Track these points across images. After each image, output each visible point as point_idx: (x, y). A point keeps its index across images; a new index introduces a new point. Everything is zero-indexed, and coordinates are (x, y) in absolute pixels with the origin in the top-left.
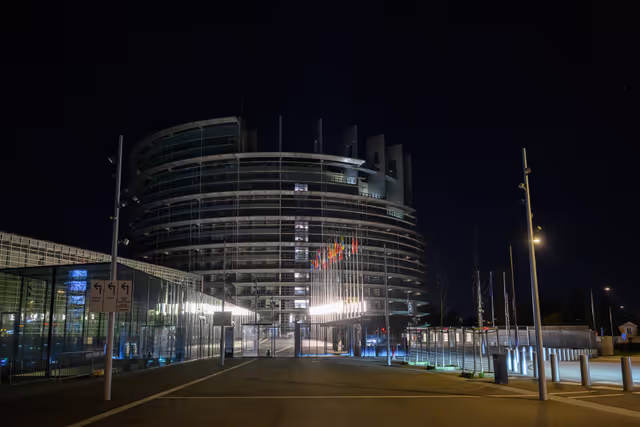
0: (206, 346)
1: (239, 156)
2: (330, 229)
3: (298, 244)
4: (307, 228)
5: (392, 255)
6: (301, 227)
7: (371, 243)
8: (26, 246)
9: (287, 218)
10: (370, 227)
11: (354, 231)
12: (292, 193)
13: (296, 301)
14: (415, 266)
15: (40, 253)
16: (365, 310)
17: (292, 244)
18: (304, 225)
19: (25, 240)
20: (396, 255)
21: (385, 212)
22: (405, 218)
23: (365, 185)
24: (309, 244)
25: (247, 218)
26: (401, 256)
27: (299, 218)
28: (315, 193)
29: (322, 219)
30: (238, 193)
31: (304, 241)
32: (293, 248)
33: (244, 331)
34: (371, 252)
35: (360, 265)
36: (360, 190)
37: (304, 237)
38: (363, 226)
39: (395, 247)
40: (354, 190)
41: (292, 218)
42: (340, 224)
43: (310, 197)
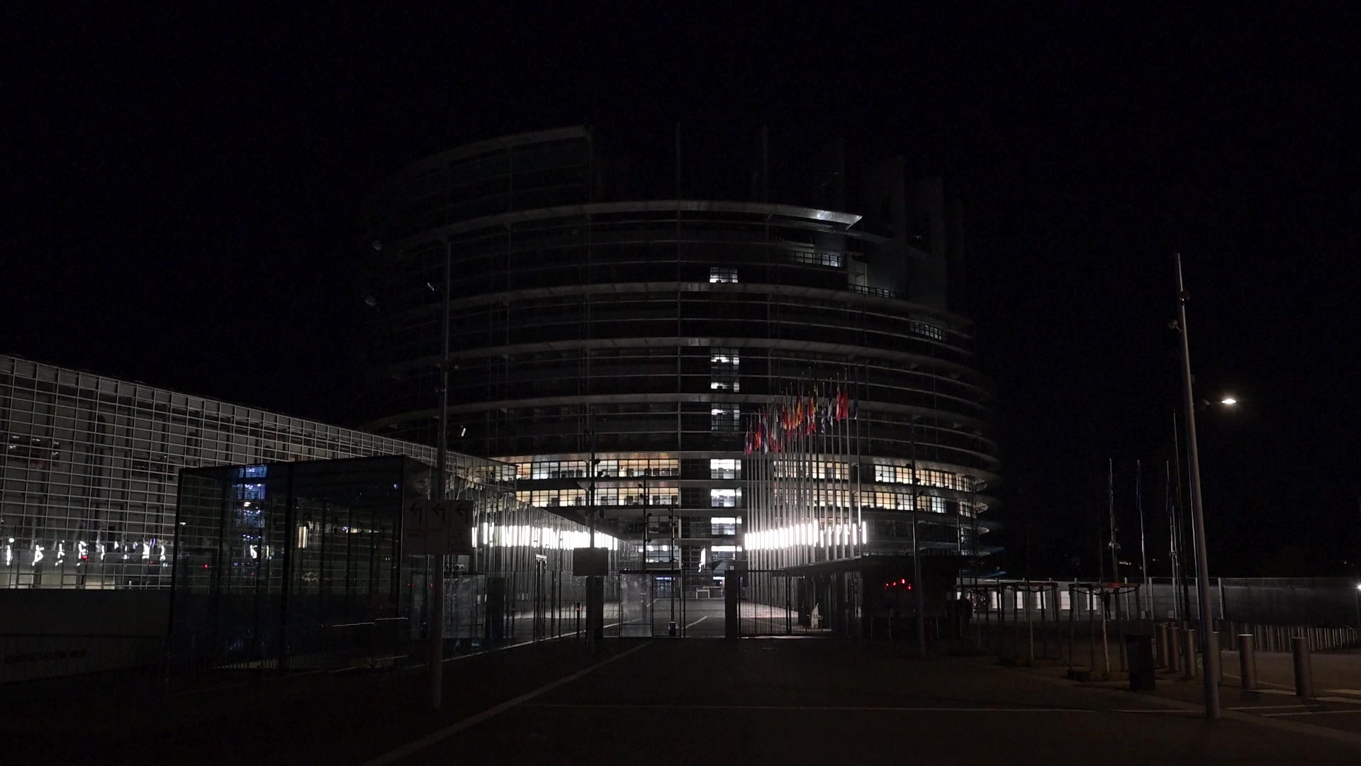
0: (548, 615)
1: (591, 208)
2: (786, 364)
3: (717, 397)
4: (736, 361)
5: (921, 421)
6: (724, 360)
7: (877, 395)
8: (163, 408)
9: (695, 342)
10: (873, 360)
11: (839, 368)
12: (704, 287)
13: (715, 521)
14: (973, 444)
15: (191, 422)
16: (865, 541)
17: (704, 398)
18: (730, 357)
19: (160, 395)
20: (929, 420)
21: (904, 327)
22: (950, 339)
23: (862, 267)
24: (742, 398)
25: (608, 343)
26: (941, 423)
27: (719, 341)
28: (752, 288)
29: (769, 343)
30: (588, 289)
31: (730, 391)
32: (708, 407)
33: (624, 586)
34: (876, 414)
35: (853, 442)
36: (852, 279)
37: (730, 383)
38: (858, 358)
39: (928, 402)
40: (837, 279)
41: (704, 342)
42: (806, 353)
43: (742, 295)
